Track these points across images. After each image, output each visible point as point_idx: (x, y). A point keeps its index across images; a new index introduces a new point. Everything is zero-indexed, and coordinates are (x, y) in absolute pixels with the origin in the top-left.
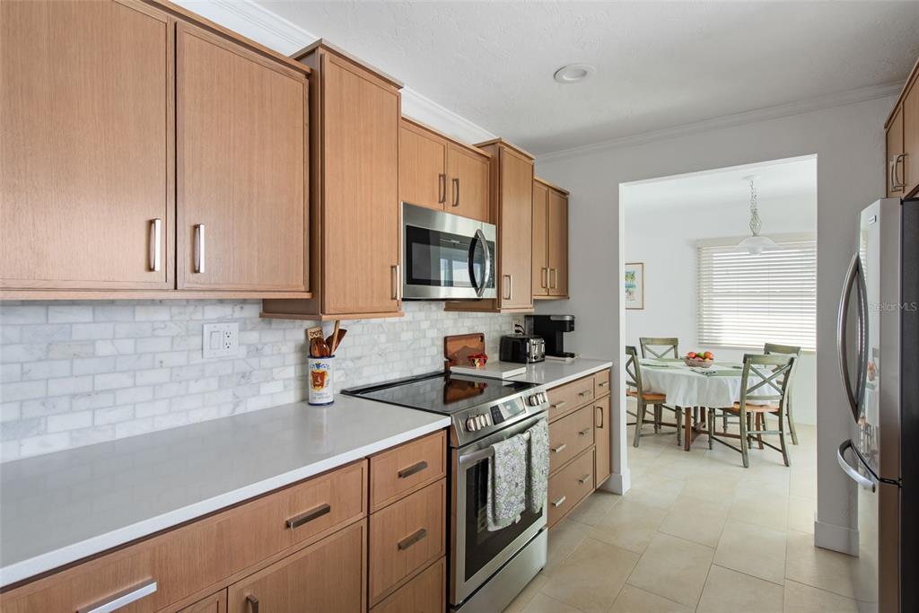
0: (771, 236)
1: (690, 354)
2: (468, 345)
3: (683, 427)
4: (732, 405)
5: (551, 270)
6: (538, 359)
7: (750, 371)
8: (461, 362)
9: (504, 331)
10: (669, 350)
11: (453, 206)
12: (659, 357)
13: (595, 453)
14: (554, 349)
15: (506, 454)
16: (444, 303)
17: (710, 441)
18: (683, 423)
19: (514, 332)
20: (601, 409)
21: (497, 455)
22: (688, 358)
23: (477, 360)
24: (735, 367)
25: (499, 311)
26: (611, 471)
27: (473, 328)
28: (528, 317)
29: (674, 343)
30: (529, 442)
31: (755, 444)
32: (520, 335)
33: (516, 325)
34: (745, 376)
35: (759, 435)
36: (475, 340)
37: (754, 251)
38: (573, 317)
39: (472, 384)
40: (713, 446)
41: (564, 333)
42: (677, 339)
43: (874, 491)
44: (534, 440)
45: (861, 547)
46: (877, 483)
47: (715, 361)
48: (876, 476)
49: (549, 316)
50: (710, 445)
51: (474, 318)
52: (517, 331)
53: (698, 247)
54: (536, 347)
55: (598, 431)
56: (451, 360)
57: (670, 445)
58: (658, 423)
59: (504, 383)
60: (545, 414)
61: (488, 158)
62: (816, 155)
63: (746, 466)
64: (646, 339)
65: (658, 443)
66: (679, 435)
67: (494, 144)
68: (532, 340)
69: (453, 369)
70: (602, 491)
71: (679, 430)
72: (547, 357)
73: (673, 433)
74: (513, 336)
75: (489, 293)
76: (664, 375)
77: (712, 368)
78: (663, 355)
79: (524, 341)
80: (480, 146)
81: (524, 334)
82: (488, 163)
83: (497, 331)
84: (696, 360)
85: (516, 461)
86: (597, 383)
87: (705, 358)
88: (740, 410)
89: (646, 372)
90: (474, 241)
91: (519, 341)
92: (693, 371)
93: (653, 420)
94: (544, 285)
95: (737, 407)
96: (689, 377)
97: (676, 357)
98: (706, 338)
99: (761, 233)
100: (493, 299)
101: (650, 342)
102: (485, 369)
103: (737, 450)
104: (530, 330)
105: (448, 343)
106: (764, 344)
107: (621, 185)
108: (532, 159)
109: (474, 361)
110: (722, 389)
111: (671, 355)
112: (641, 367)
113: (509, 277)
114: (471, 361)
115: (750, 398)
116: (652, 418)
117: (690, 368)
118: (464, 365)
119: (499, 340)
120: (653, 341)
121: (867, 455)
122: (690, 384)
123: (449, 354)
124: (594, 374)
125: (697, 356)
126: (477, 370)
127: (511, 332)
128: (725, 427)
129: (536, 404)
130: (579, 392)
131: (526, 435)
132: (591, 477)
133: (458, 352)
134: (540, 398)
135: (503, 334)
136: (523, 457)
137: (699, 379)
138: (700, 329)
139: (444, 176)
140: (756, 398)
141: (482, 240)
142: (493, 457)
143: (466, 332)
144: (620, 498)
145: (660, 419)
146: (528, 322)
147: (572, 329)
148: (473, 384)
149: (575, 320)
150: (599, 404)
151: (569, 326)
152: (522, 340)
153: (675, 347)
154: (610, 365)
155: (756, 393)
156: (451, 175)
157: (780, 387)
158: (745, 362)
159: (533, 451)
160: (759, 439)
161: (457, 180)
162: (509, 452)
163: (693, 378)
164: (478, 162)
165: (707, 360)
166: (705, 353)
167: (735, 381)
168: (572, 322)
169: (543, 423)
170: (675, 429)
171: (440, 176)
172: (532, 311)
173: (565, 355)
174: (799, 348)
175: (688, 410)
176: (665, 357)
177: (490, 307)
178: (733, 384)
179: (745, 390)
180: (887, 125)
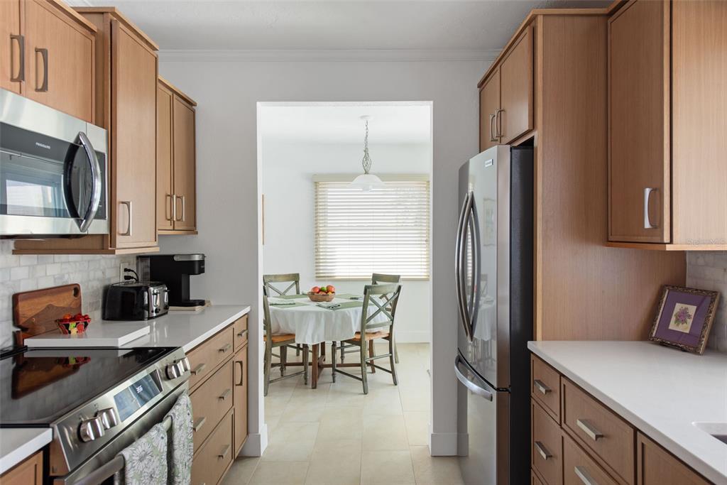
0: (379, 175)
1: (315, 288)
2: (55, 303)
3: (310, 364)
4: (353, 336)
5: (177, 197)
6: (160, 313)
7: (370, 302)
8: (43, 329)
9: (109, 279)
10: (292, 286)
11: (37, 90)
12: (282, 295)
13: (233, 417)
14: (179, 298)
15: (141, 460)
16: (11, 243)
17: (333, 374)
18: (310, 359)
19: (122, 279)
20: (241, 363)
21: (129, 466)
22: (313, 293)
23: (72, 325)
24: (352, 298)
25: (113, 252)
26: (248, 433)
27: (62, 277)
28: (141, 258)
29: (295, 278)
30: (170, 431)
31: (369, 369)
32: (133, 283)
33: (126, 270)
34: (365, 306)
35: (372, 361)
36: (66, 295)
37: (365, 189)
38: (204, 256)
39: (65, 361)
40: (336, 379)
41: (192, 277)
42: (298, 275)
43: (491, 400)
44: (176, 426)
45: (470, 447)
46: (494, 393)
47: (336, 294)
48: (492, 386)
49: (173, 256)
50: (334, 378)
51: (62, 263)
52: (126, 278)
53: (316, 182)
54: (156, 297)
55: (238, 389)
56: (24, 329)
57: (297, 386)
58: (283, 364)
59: (121, 353)
60: (185, 387)
61: (92, 31)
62: (432, 102)
63: (365, 393)
64: (269, 276)
65: (284, 386)
66: (306, 374)
67: (102, 13)
68: (152, 289)
69: (29, 342)
70: (240, 458)
71: (306, 369)
72: (171, 308)
73: (300, 373)
74: (122, 285)
75: (97, 227)
76: (293, 313)
77: (335, 301)
78: (286, 292)
79: (140, 291)
80: (83, 12)
81: (137, 280)
82: (93, 38)
83: (98, 280)
84: (320, 295)
85: (156, 463)
86: (236, 333)
87: (327, 292)
88: (361, 340)
89: (275, 311)
90: (74, 148)
91: (132, 291)
92: (319, 306)
93: (279, 362)
94: (169, 218)
95: (358, 337)
96: (317, 313)
97: (298, 293)
98: (322, 272)
99: (370, 172)
100: (103, 235)
101: (273, 279)
102: (86, 337)
103: (357, 378)
104: (145, 274)
105: (20, 304)
106: (372, 274)
107: (259, 104)
108: (156, 49)
109: (67, 326)
110: (346, 320)
111: (293, 291)
112: (270, 307)
113: (128, 204)
114: (62, 327)
115: (369, 327)
116: (278, 360)
117: (316, 303)
118: (49, 333)
119: (101, 292)
120: (276, 278)
121: (475, 363)
122: (318, 321)
123: (22, 321)
124: (233, 323)
125: (321, 290)
126: (73, 340)
127: (117, 278)
128: (342, 357)
129: (176, 376)
130: (218, 348)
131: (166, 424)
132: (230, 446)
133: (37, 315)
134: (180, 365)
135: (107, 283)
136: (164, 457)
137: (325, 313)
138: (317, 262)
139: (21, 40)
140: (374, 326)
141: (88, 148)
142: (123, 472)
143: (50, 284)
144: (259, 460)
145: (285, 361)
146: (141, 265)
147: (202, 271)
148: (67, 359)
149: (206, 259)
150: (238, 358)
151: (196, 267)
152: (138, 289)
153: (297, 282)
154: (247, 310)
155: (372, 322)
156: (33, 41)
157: (390, 313)
158: (365, 293)
159: (176, 442)
160: (371, 364)
161: (44, 52)
162: (146, 455)
163: (321, 312)
164: (77, 34)
165: (330, 293)
166: (327, 287)
167: (356, 312)
168: (202, 262)
169: (185, 400)
170: (302, 368)
171: (12, 38)
172: (155, 250)
173: (193, 304)
174: (399, 276)
175: (315, 347)
176: (287, 294)
177: (97, 245)
178: (355, 315)
179: (364, 320)
180: (482, 85)
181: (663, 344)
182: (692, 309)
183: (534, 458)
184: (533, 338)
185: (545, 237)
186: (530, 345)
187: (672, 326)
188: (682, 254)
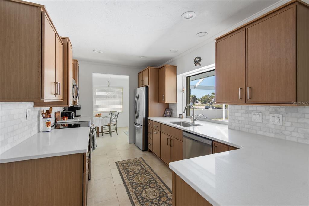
1: (97, 114)
4: (108, 124)
23: (66, 118)
33: (63, 109)
34: (111, 117)
36: (59, 113)
38: (80, 106)
46: (142, 127)
47: (103, 115)
49: (73, 106)
52: (64, 111)
62: (129, 76)
63: (111, 136)
68: (73, 112)
72: (75, 117)
77: (102, 117)
84: (98, 116)
87: (100, 115)
88: (110, 125)
92: (98, 118)
107: (93, 73)
140: (113, 122)
147: (80, 109)
178: (109, 120)
179: (111, 120)
180: (139, 73)
181: (166, 117)
182: (169, 111)
183: (148, 134)
184: (148, 117)
185: (150, 102)
186: (148, 118)
187: (167, 114)
188: (168, 104)
